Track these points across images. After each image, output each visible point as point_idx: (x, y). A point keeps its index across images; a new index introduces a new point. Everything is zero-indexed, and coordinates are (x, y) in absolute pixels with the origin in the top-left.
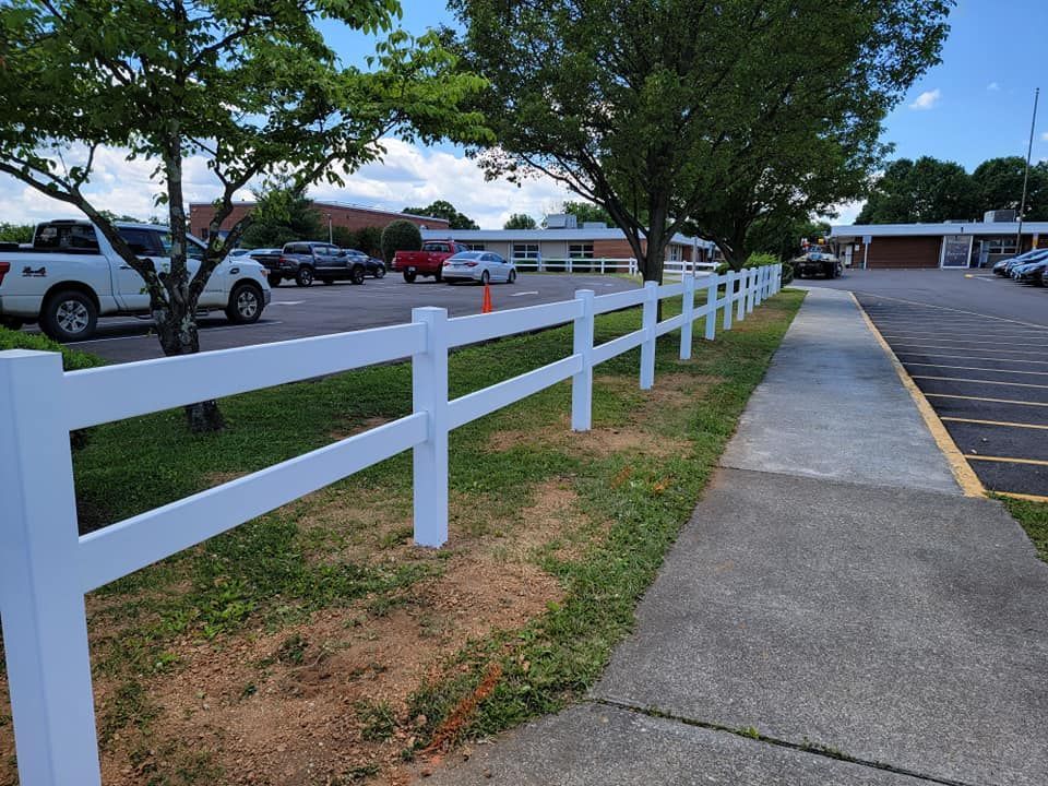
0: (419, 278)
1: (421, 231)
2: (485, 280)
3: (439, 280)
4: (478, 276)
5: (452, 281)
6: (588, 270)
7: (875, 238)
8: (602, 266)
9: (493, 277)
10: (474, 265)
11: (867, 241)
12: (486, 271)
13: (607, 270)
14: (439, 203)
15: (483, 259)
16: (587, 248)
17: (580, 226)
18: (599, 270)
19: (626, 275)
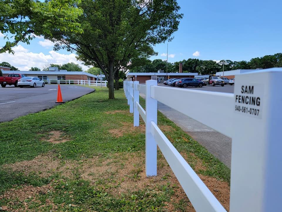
0: (7, 86)
1: (2, 71)
2: (35, 86)
3: (16, 86)
4: (32, 85)
5: (21, 86)
6: (65, 83)
7: (137, 76)
8: (69, 82)
9: (37, 85)
10: (31, 81)
11: (136, 77)
12: (35, 83)
13: (71, 83)
14: (4, 63)
15: (33, 79)
16: (63, 77)
17: (59, 71)
18: (68, 83)
19: (77, 85)
